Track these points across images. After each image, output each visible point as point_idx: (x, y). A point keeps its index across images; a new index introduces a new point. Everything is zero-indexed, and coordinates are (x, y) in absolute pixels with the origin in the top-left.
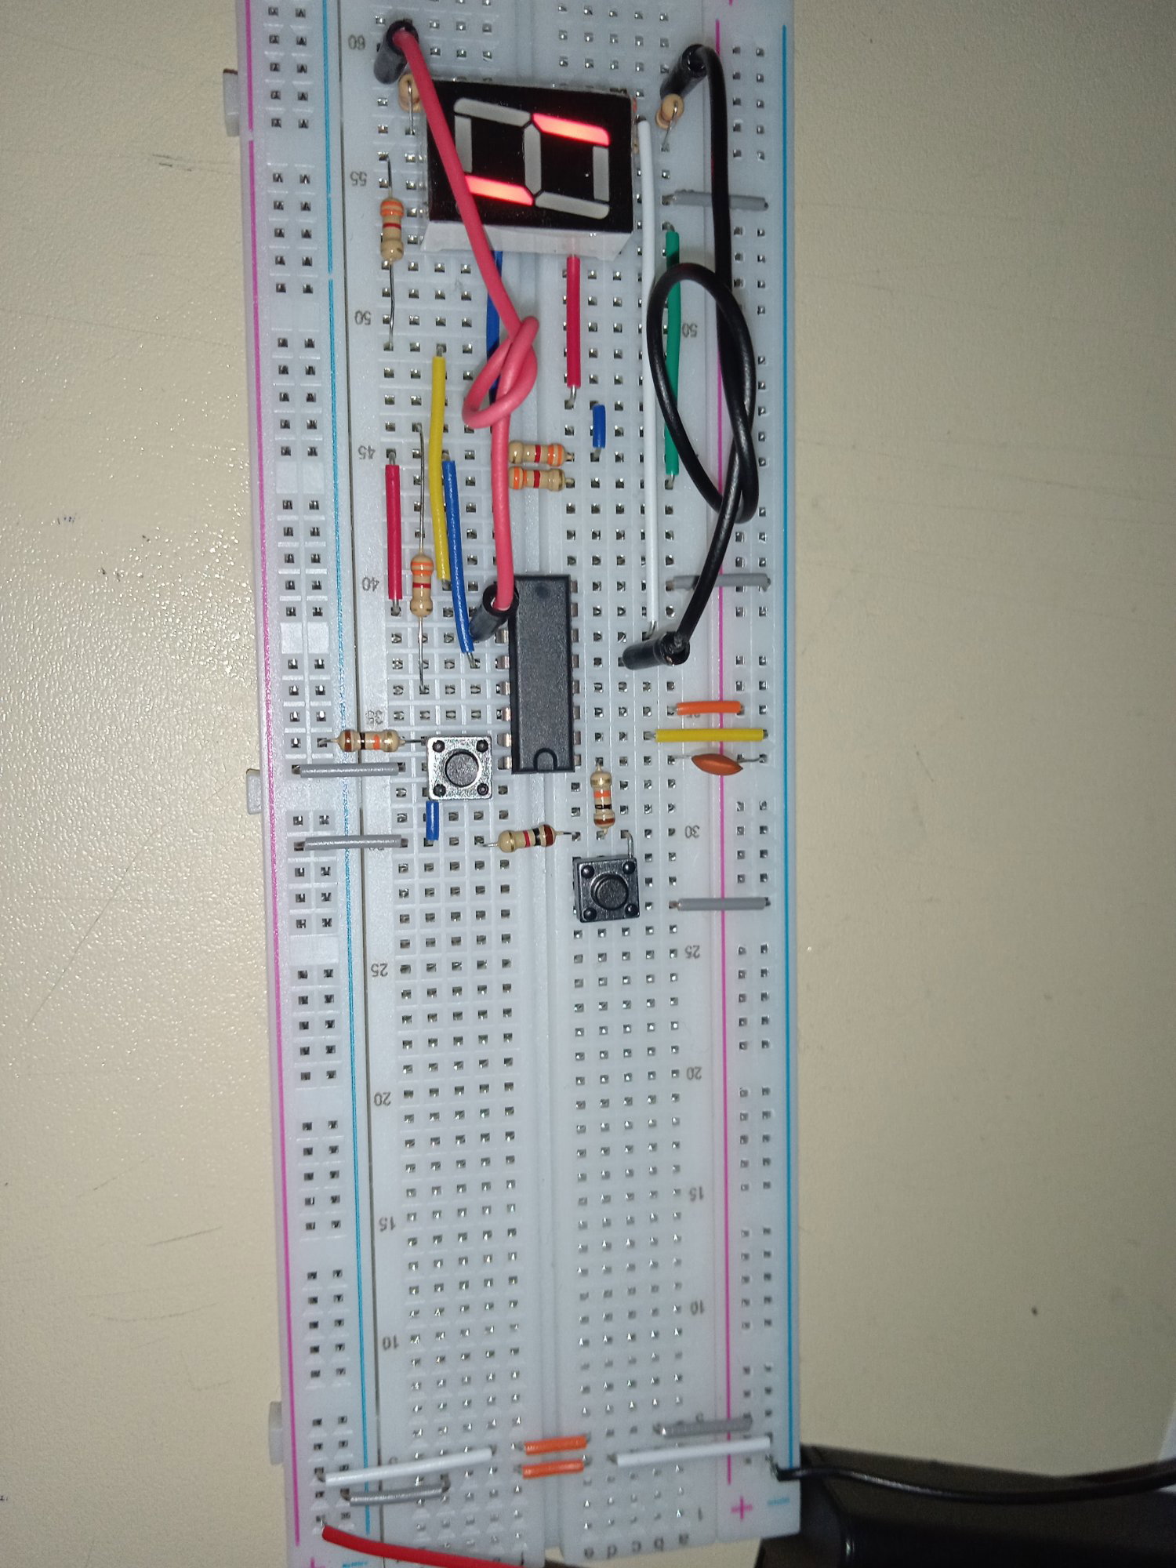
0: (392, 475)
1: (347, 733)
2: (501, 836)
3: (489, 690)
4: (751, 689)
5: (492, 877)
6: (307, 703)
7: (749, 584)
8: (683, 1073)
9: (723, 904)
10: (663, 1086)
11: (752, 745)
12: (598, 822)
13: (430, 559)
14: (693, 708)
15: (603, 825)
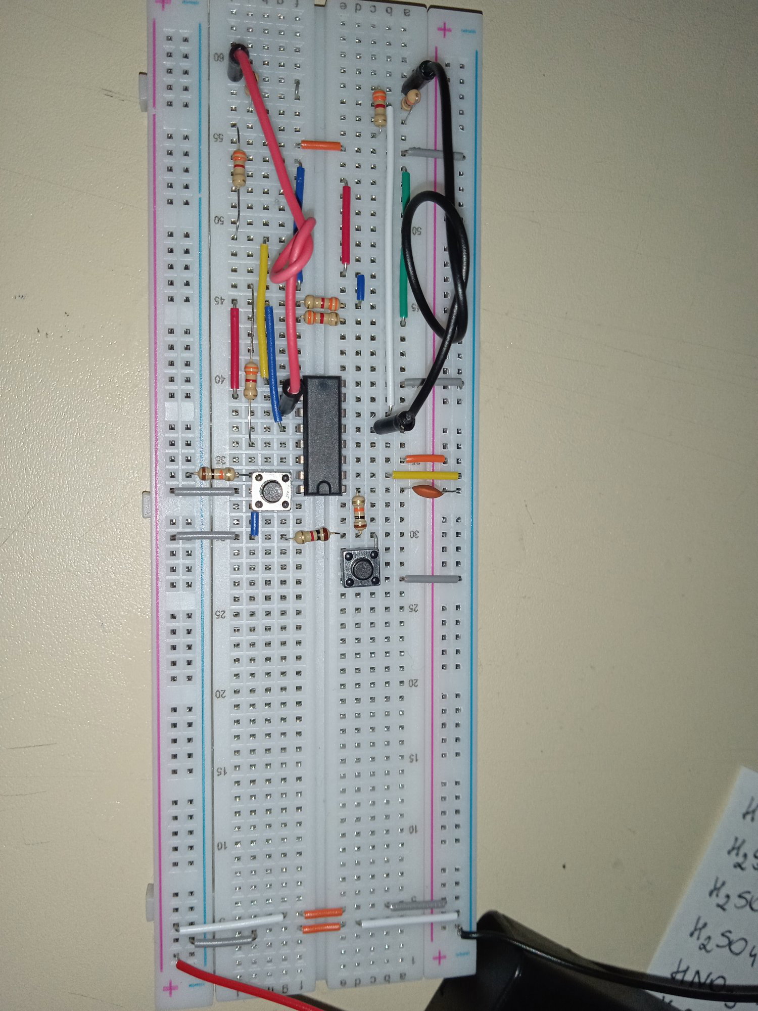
0: (234, 314)
1: (204, 469)
2: (297, 534)
3: (291, 445)
4: (452, 448)
5: (291, 560)
6: (180, 451)
7: (451, 385)
8: (406, 683)
9: (432, 579)
10: (395, 690)
11: (452, 482)
12: (356, 526)
13: (257, 366)
14: (417, 459)
15: (359, 529)
